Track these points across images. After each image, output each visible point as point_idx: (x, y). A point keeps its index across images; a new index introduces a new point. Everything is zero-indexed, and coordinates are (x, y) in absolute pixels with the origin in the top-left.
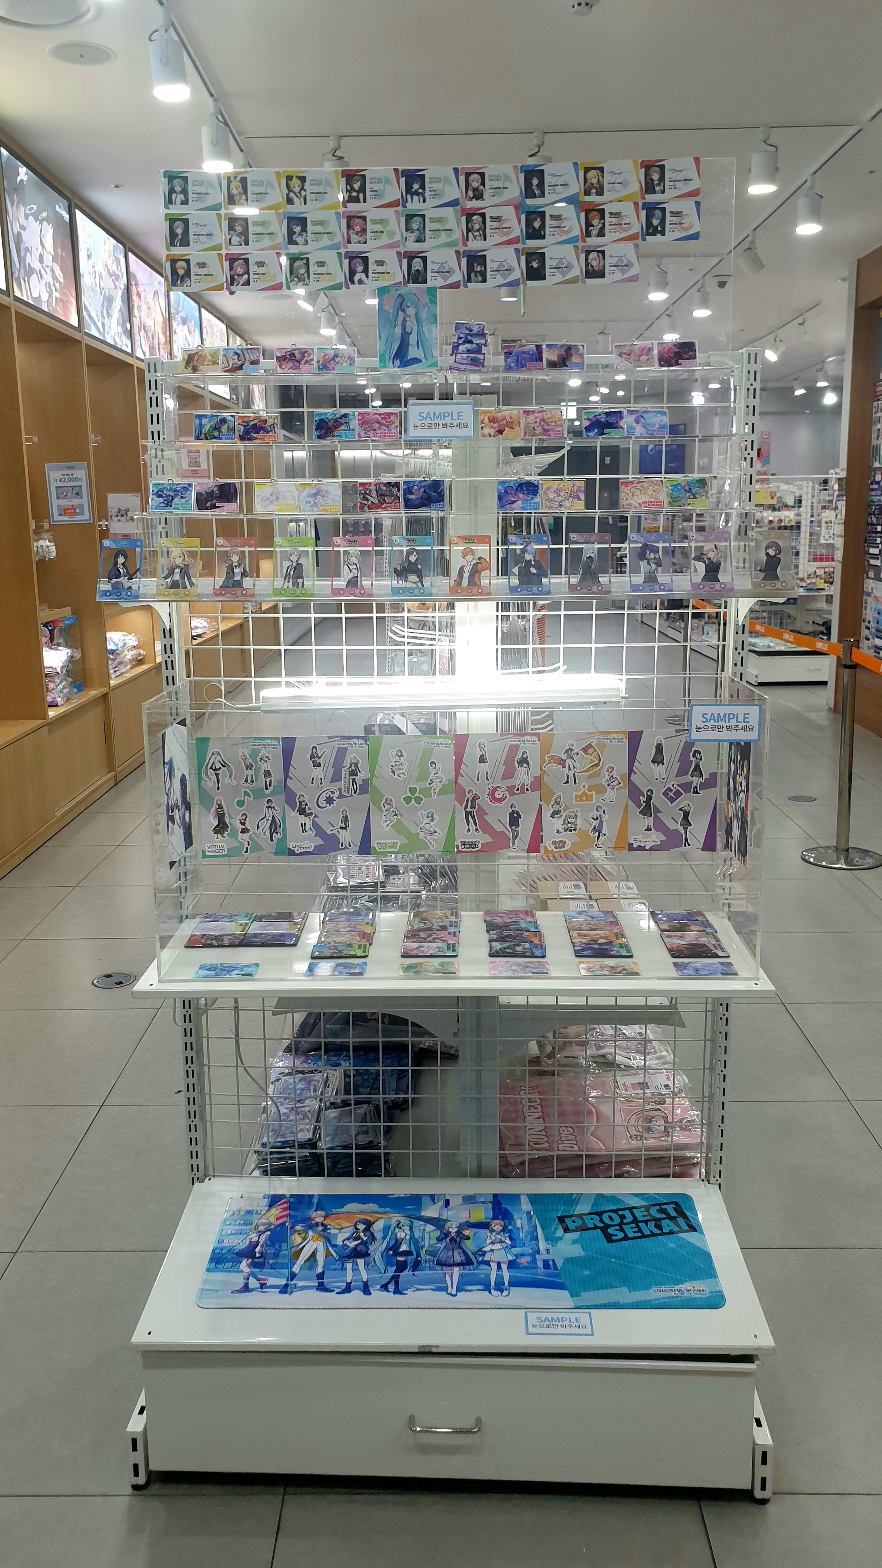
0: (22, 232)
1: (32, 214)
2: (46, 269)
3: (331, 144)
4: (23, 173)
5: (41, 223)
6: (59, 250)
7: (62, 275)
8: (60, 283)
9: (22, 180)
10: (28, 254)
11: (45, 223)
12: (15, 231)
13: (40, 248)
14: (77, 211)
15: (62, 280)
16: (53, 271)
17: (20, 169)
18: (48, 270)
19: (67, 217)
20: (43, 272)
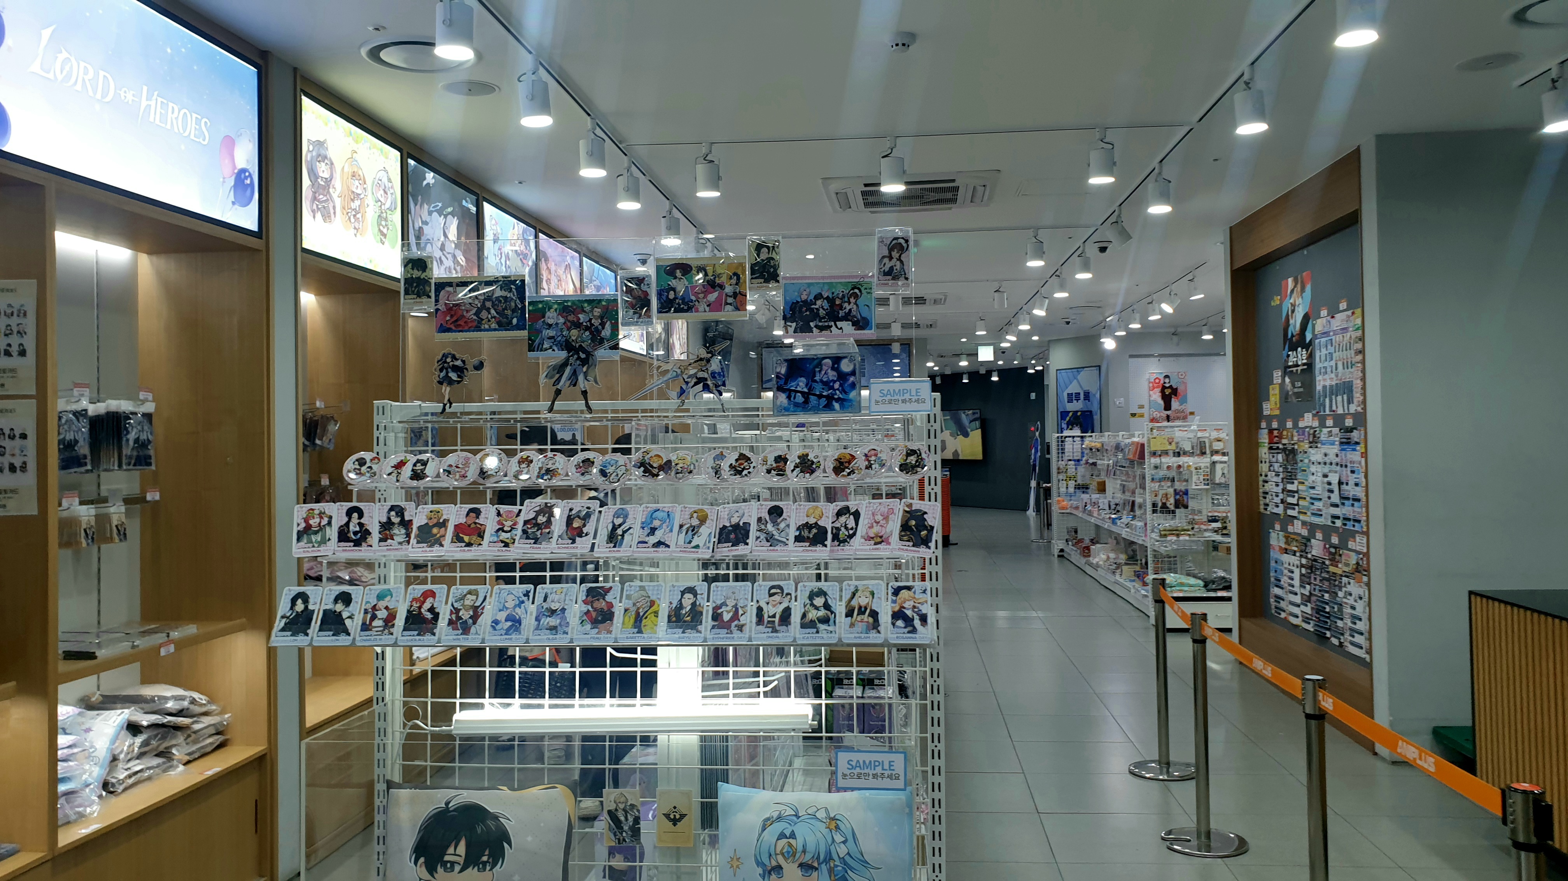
0: (425, 227)
1: (435, 211)
2: (448, 256)
3: (704, 151)
4: (430, 177)
5: (446, 216)
6: (463, 238)
7: (464, 259)
8: (462, 266)
9: (428, 184)
10: (429, 245)
11: (450, 217)
12: (417, 227)
13: (442, 238)
14: (485, 204)
15: (463, 263)
16: (454, 257)
17: (427, 175)
18: (449, 256)
19: (474, 209)
20: (443, 258)
